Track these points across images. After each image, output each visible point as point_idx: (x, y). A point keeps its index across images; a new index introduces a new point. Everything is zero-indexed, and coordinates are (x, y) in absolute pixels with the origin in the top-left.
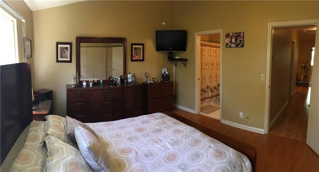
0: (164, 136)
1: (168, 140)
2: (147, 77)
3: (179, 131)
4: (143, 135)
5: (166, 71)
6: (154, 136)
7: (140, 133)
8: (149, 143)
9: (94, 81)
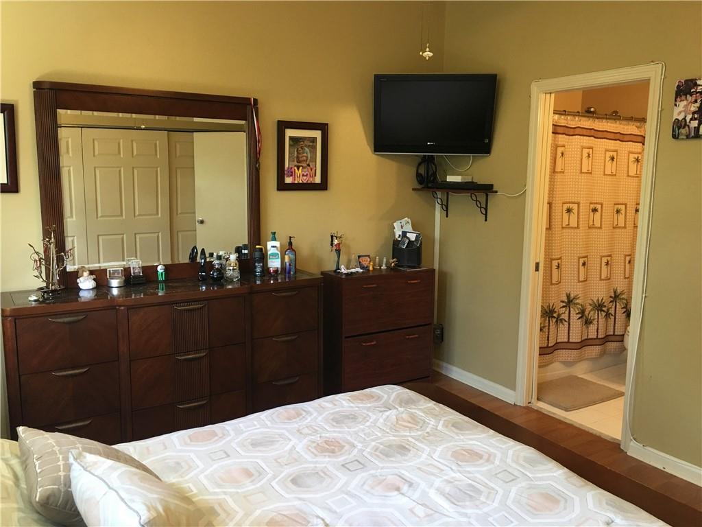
0: (419, 468)
1: (438, 482)
2: (338, 251)
3: (473, 456)
4: (343, 465)
5: (408, 228)
6: (382, 468)
7: (329, 456)
8: (368, 492)
9: (127, 271)
